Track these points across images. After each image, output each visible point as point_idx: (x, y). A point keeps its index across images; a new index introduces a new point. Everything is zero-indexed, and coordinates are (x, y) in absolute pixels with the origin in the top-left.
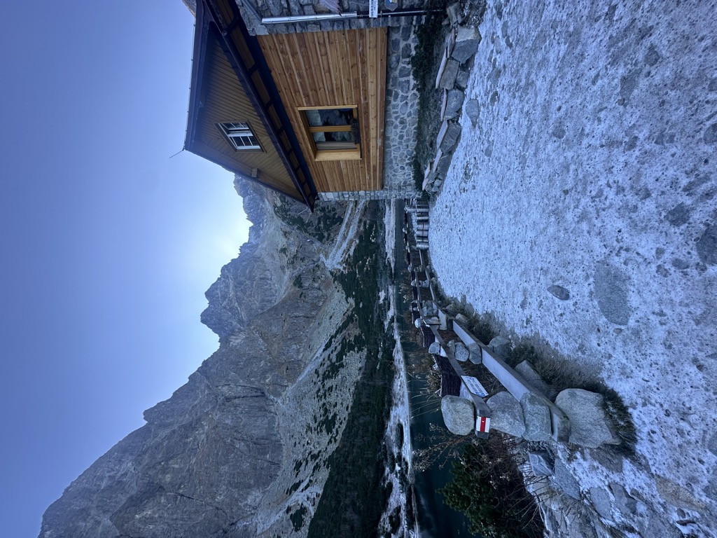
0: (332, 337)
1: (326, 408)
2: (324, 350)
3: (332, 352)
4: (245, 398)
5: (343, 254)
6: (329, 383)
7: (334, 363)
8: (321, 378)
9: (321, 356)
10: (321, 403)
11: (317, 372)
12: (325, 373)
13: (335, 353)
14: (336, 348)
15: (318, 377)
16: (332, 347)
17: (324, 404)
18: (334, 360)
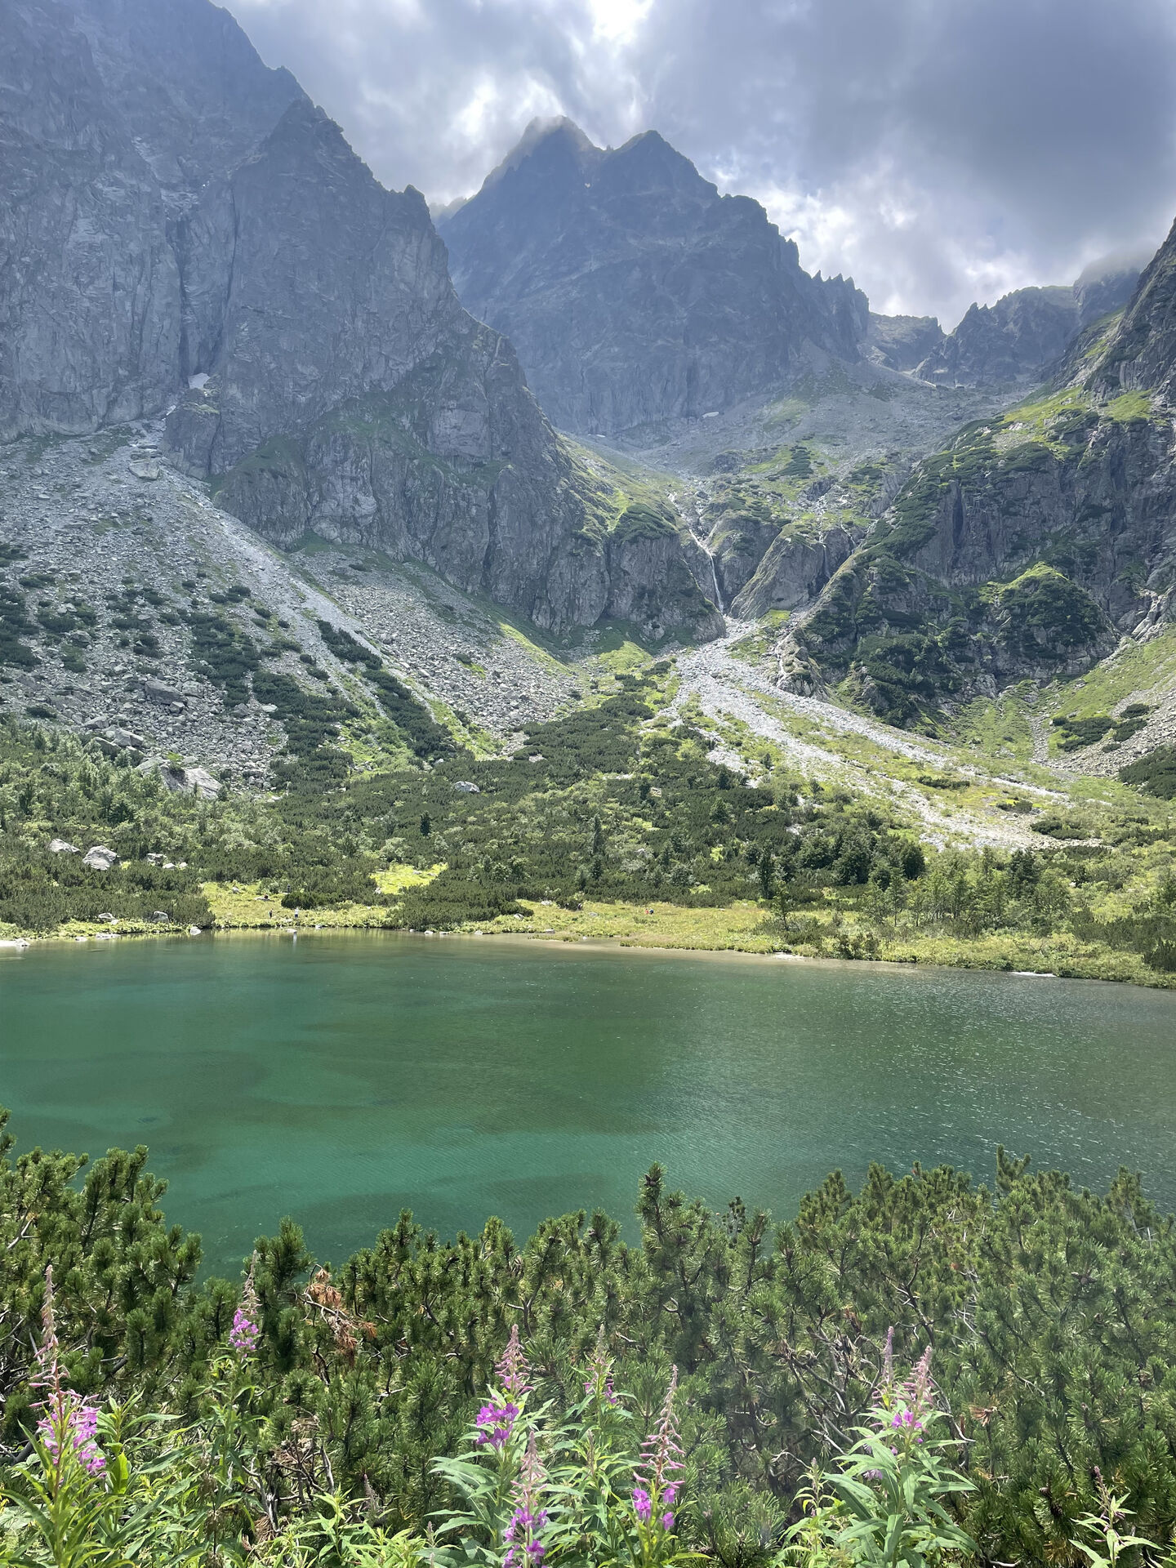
0: (374, 663)
1: (71, 626)
2: (325, 627)
3: (306, 659)
4: (175, 300)
5: (729, 717)
6: (173, 641)
7: (254, 668)
8: (209, 609)
9: (306, 614)
10: (101, 608)
11: (239, 593)
12: (221, 627)
13: (299, 671)
14: (322, 676)
15: (213, 598)
16: (327, 661)
17: (90, 619)
18: (272, 667)
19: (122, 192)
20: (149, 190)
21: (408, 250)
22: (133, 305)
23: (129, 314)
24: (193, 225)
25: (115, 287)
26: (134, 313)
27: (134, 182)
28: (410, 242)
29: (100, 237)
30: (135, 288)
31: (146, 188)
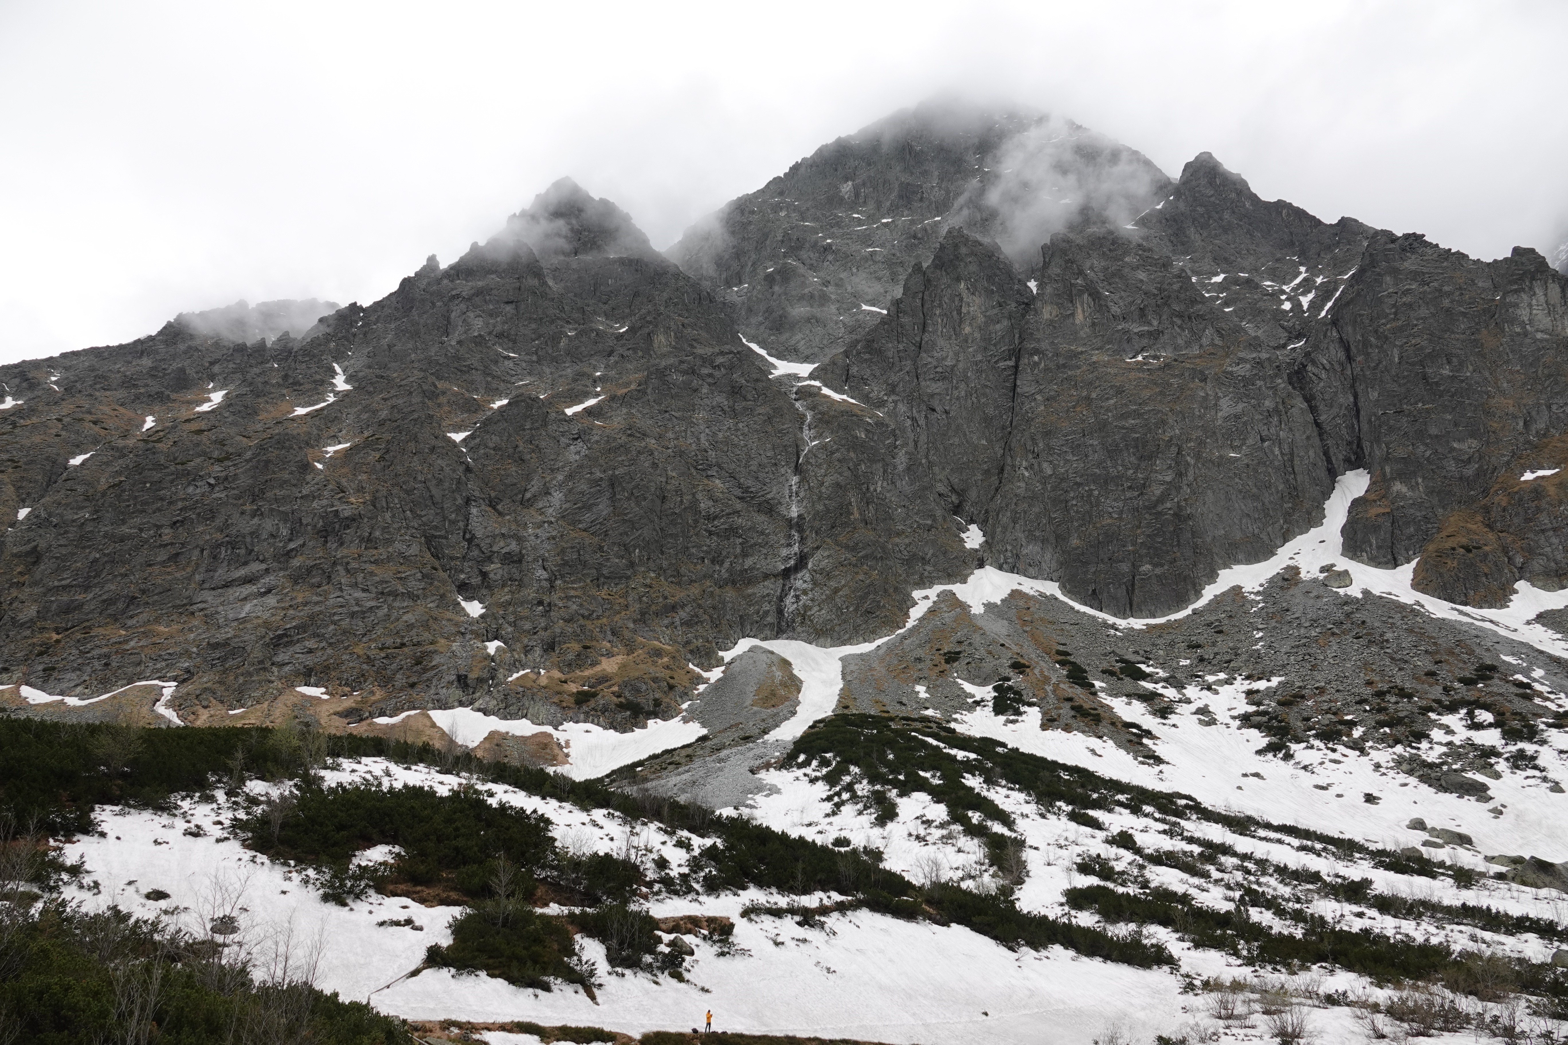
4: (1312, 431)
19: (1248, 366)
20: (1268, 356)
21: (1534, 302)
22: (1280, 448)
23: (1280, 457)
24: (1309, 368)
25: (1263, 440)
26: (1282, 454)
27: (1254, 355)
28: (1535, 294)
29: (1241, 406)
30: (1278, 435)
31: (1264, 355)
